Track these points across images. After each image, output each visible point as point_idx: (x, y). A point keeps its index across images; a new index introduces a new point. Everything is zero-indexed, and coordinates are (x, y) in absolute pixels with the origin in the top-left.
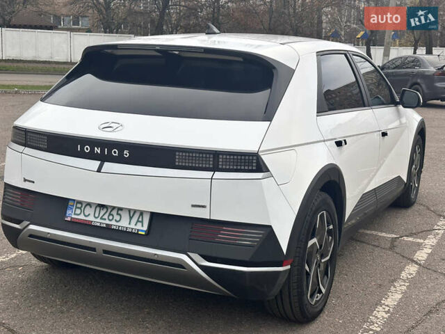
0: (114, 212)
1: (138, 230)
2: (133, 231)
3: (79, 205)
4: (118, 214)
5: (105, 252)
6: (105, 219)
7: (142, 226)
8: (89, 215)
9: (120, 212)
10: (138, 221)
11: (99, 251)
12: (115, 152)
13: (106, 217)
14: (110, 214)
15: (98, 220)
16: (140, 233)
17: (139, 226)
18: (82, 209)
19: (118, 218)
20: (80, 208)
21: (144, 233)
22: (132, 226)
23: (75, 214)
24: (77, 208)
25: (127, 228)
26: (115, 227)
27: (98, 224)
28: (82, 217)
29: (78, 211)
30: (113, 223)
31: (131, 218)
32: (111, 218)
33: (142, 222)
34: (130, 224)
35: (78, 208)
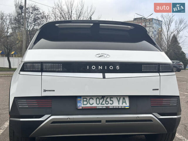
0: (108, 100)
1: (125, 107)
2: (122, 107)
3: (85, 100)
4: (111, 100)
5: (107, 121)
6: (104, 104)
7: (126, 104)
8: (93, 103)
9: (112, 99)
10: (123, 102)
11: (103, 122)
12: (111, 67)
13: (104, 102)
14: (106, 101)
15: (100, 105)
16: (126, 108)
17: (124, 105)
18: (88, 101)
19: (111, 102)
20: (86, 101)
21: (128, 108)
22: (121, 105)
23: (83, 105)
24: (83, 101)
25: (118, 106)
26: (111, 107)
27: (101, 107)
28: (88, 105)
29: (85, 103)
30: (109, 105)
31: (119, 101)
32: (107, 103)
33: (125, 102)
34: (119, 104)
35: (85, 101)
